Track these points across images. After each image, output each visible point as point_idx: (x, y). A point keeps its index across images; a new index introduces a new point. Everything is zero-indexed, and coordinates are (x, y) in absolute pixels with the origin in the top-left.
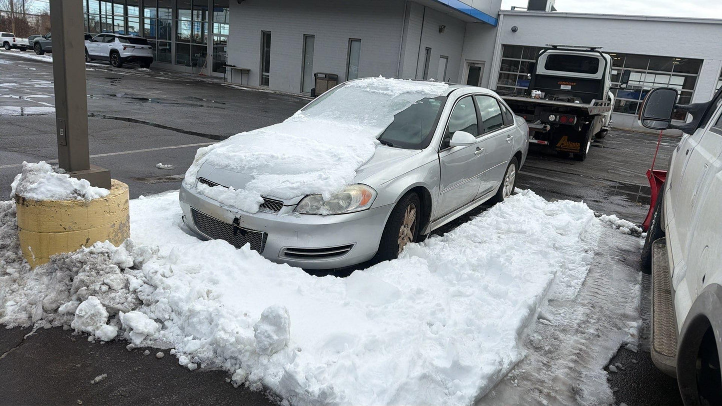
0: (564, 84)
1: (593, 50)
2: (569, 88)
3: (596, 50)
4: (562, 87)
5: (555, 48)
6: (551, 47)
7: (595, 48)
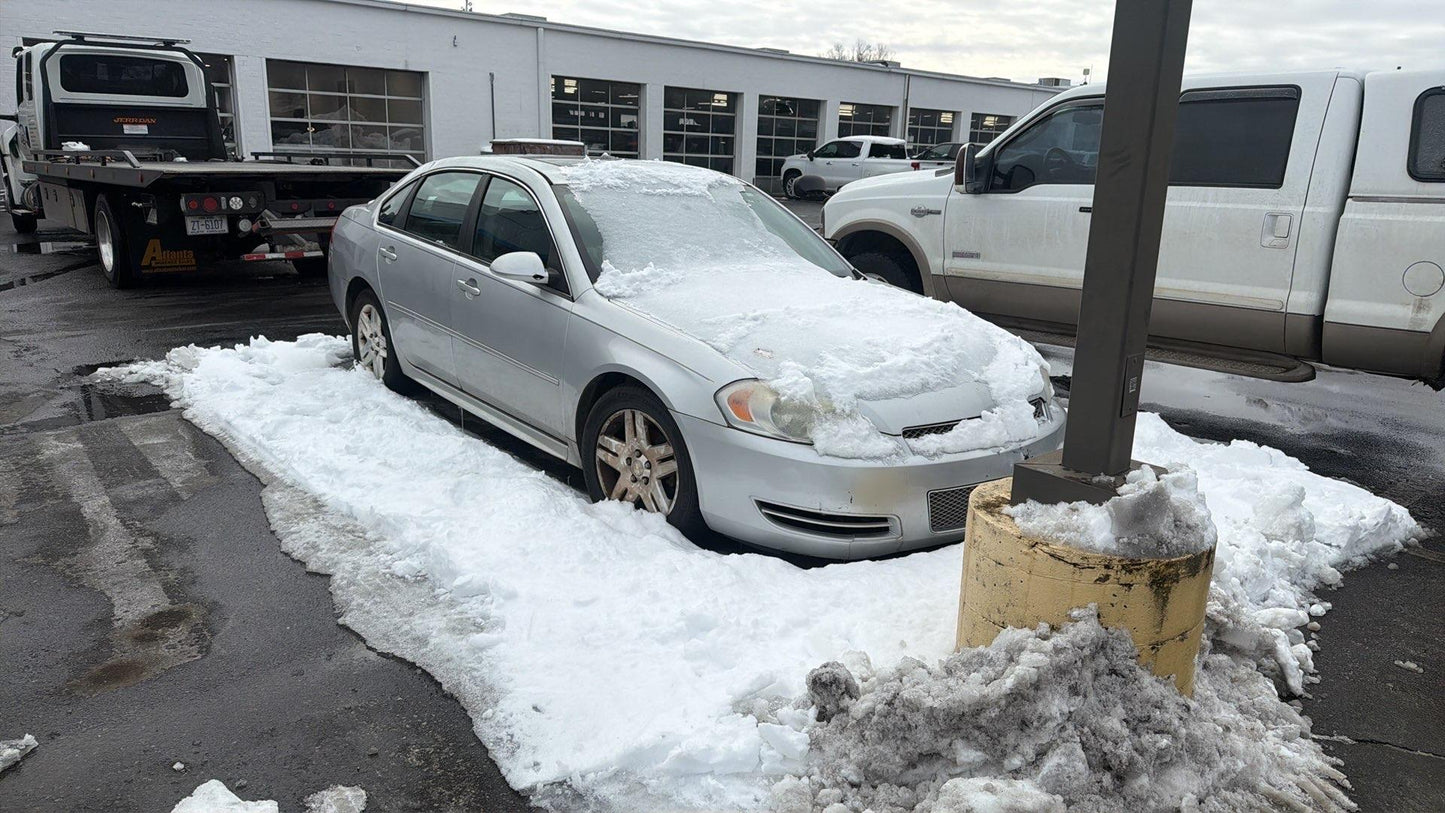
0: (128, 123)
1: (169, 45)
2: (143, 130)
3: (177, 45)
4: (128, 129)
5: (79, 39)
6: (70, 38)
7: (173, 42)
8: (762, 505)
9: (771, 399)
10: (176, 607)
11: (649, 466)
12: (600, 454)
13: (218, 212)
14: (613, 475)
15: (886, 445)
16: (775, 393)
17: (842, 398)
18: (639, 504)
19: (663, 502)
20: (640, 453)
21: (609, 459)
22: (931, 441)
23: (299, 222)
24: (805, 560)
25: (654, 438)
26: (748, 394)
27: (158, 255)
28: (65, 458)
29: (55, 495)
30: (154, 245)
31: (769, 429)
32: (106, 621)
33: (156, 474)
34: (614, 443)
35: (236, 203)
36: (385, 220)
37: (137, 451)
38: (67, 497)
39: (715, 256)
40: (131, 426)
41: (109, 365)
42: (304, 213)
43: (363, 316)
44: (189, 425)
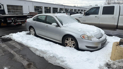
3: (0, 3)
8: (86, 46)
9: (87, 36)
10: (30, 63)
11: (71, 43)
12: (65, 42)
13: (11, 20)
14: (67, 44)
15: (98, 40)
16: (87, 35)
17: (93, 36)
18: (70, 47)
19: (73, 46)
20: (70, 42)
21: (66, 42)
22: (100, 39)
23: (19, 21)
24: (91, 51)
25: (72, 40)
26: (84, 36)
27: (3, 24)
28: (5, 47)
29: (7, 51)
30: (2, 23)
31: (87, 39)
32: (23, 66)
33: (16, 48)
34: (67, 41)
35: (13, 19)
36: (34, 20)
37: (12, 45)
38: (8, 51)
39: (72, 22)
40: (10, 42)
41: (3, 36)
42: (19, 20)
43: (31, 29)
44: (16, 42)
